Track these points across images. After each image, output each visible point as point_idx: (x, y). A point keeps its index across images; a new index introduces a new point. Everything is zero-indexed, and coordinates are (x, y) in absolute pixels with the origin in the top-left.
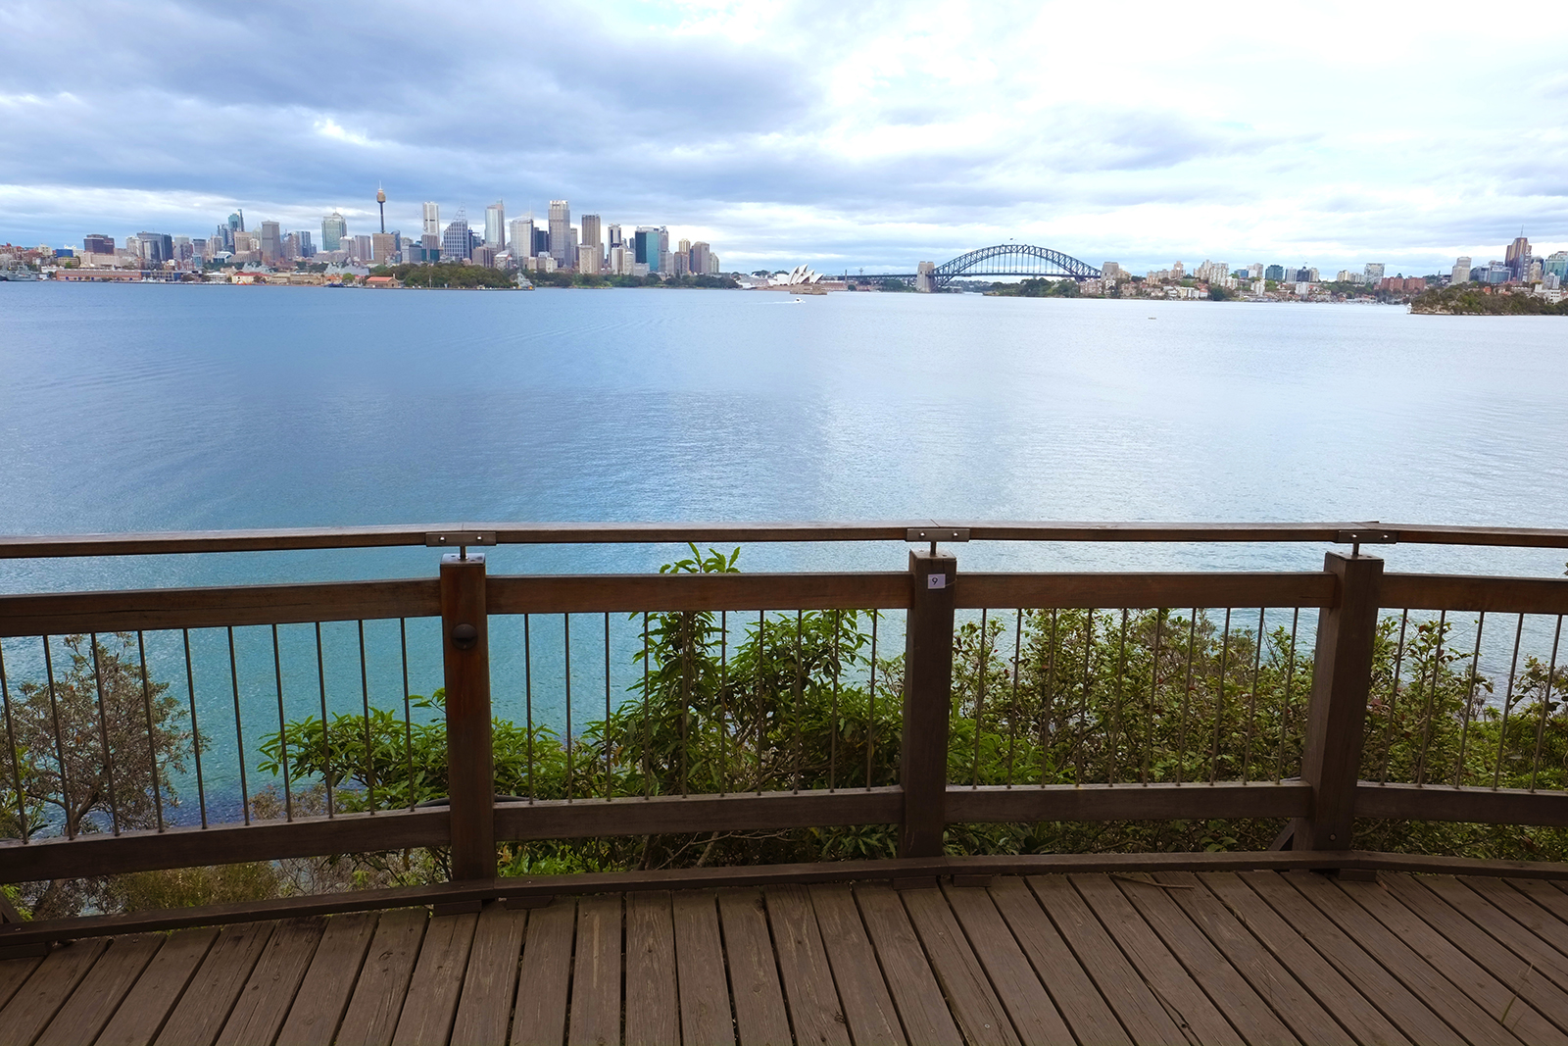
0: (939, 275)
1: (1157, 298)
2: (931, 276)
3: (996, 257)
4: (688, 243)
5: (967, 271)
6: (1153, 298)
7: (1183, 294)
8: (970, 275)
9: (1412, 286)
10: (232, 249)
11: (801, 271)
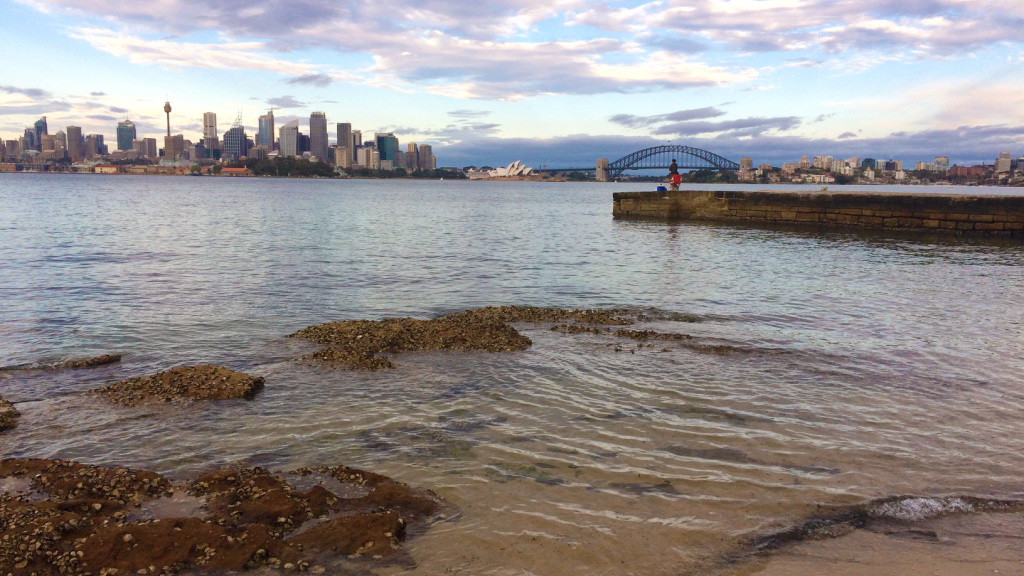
0: (613, 169)
1: (797, 183)
2: (606, 170)
3: (657, 155)
4: (415, 145)
5: (635, 165)
6: (794, 183)
7: (818, 180)
8: (636, 168)
9: (973, 172)
10: (39, 148)
11: (516, 166)
